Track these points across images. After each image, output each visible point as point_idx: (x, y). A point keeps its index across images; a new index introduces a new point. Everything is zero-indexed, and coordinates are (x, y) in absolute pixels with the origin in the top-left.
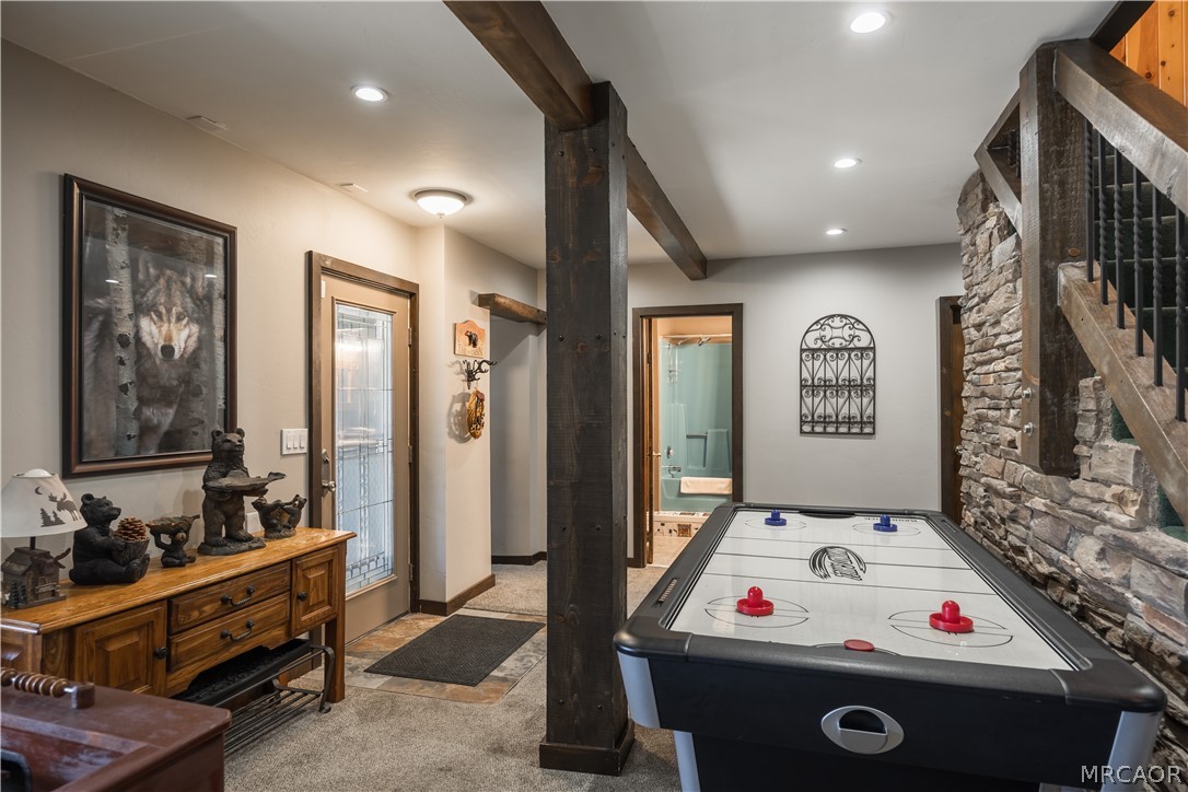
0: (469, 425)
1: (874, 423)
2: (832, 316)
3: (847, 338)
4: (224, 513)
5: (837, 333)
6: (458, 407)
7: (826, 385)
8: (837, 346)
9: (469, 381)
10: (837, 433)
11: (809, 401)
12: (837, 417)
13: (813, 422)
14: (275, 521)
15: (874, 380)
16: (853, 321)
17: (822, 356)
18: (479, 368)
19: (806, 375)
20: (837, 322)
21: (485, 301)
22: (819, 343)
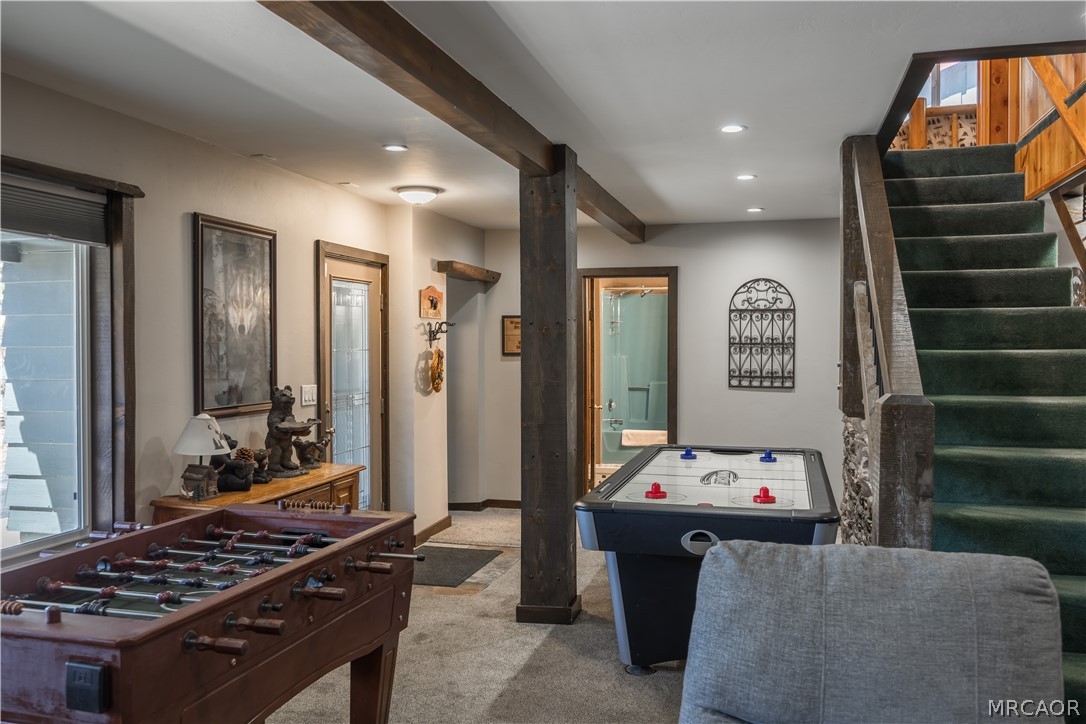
0: (431, 380)
1: (793, 378)
2: (758, 280)
3: (771, 301)
4: (282, 448)
5: (762, 295)
6: (422, 364)
7: (752, 343)
8: (762, 307)
9: (430, 340)
10: (761, 387)
11: (736, 357)
12: (761, 372)
13: (740, 377)
14: (309, 456)
15: (794, 339)
16: (776, 285)
17: (749, 317)
18: (440, 328)
19: (734, 333)
20: (762, 286)
21: (443, 267)
22: (746, 304)
